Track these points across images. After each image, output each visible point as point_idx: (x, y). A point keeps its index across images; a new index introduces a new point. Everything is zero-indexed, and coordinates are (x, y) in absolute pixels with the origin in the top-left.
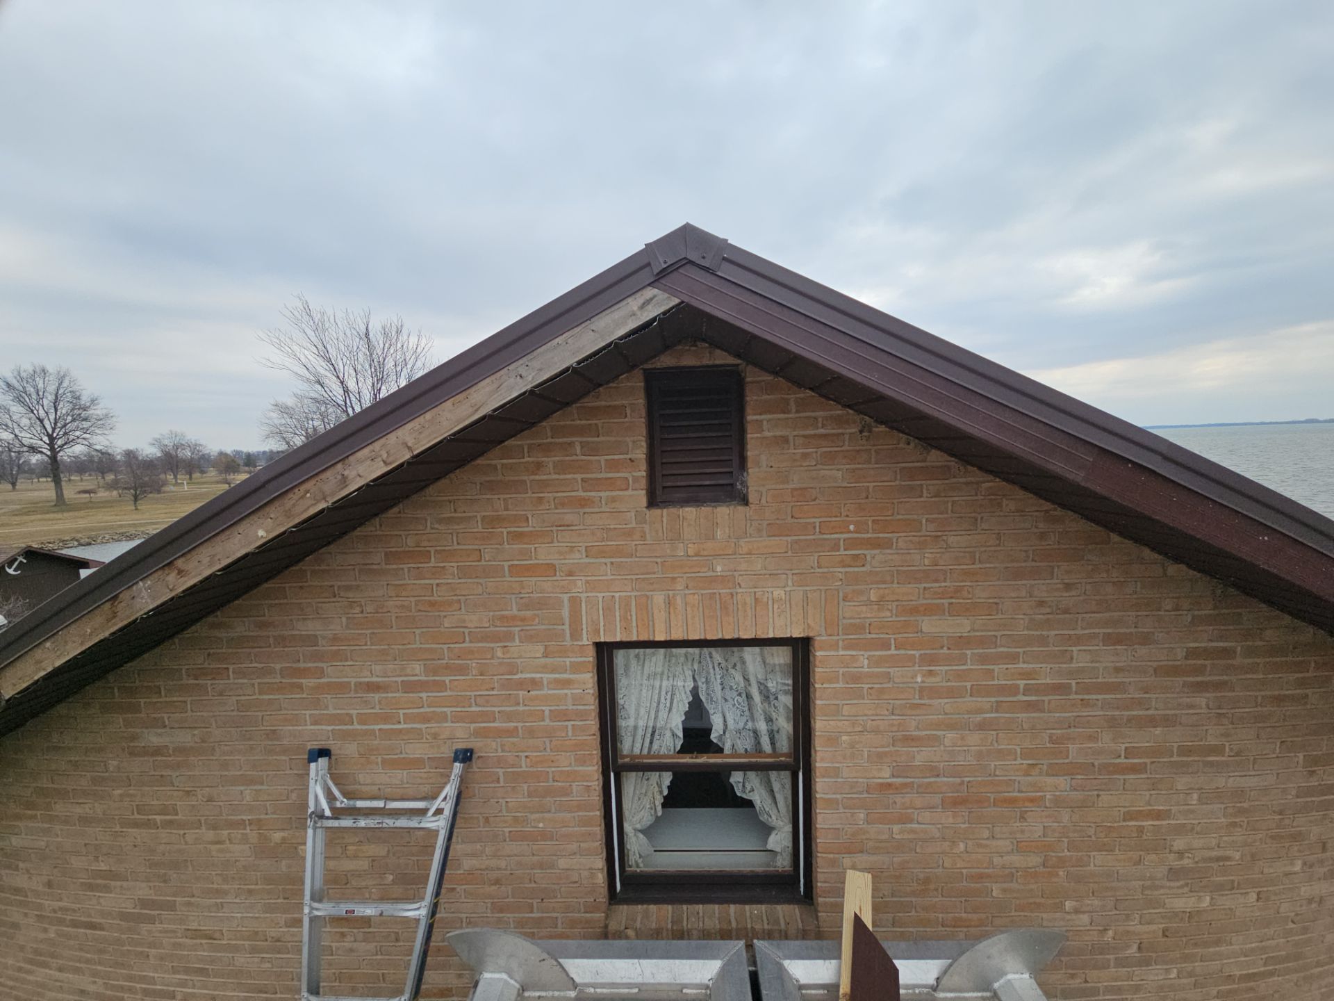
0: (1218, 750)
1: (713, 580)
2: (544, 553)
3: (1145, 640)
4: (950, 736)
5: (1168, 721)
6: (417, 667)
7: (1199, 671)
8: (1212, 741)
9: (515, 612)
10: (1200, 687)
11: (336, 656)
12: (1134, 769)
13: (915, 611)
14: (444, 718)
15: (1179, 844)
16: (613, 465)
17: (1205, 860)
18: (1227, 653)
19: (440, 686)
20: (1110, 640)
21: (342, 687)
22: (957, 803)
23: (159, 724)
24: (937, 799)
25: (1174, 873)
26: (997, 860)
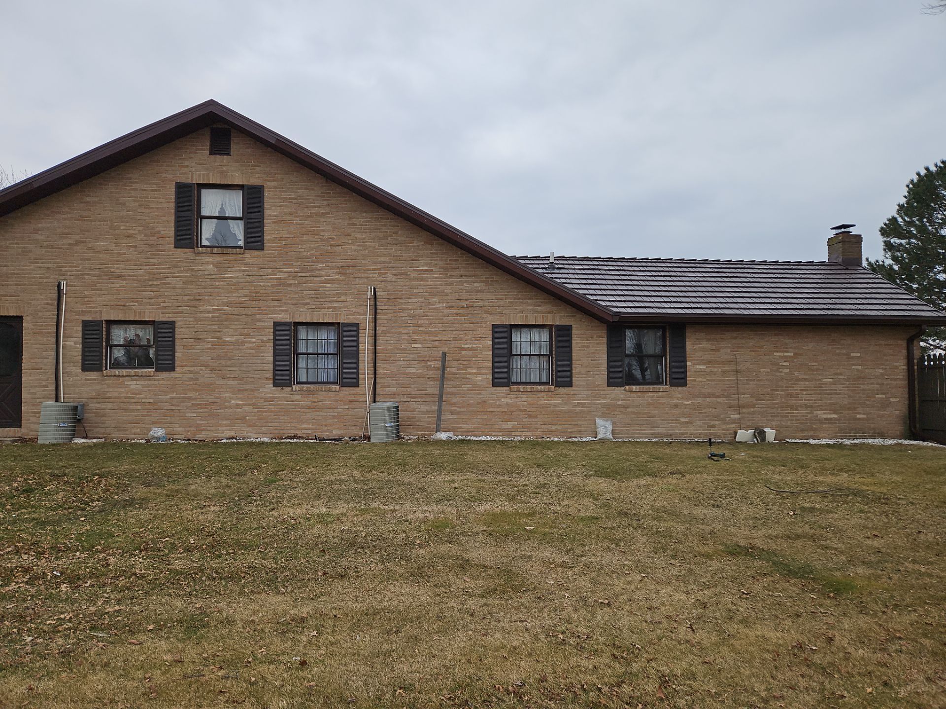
0: (329, 214)
1: (223, 171)
2: (186, 163)
3: (313, 189)
4: (273, 208)
5: (319, 207)
6: (154, 186)
7: (324, 196)
8: (327, 211)
9: (178, 175)
10: (324, 200)
11: (136, 182)
12: (311, 217)
13: (265, 180)
14: (160, 198)
15: (322, 234)
16: (203, 146)
17: (329, 238)
18: (330, 193)
19: (160, 190)
20: (306, 189)
21: (137, 189)
22: (274, 222)
23: (89, 196)
24: (270, 221)
25: (322, 241)
26: (284, 236)
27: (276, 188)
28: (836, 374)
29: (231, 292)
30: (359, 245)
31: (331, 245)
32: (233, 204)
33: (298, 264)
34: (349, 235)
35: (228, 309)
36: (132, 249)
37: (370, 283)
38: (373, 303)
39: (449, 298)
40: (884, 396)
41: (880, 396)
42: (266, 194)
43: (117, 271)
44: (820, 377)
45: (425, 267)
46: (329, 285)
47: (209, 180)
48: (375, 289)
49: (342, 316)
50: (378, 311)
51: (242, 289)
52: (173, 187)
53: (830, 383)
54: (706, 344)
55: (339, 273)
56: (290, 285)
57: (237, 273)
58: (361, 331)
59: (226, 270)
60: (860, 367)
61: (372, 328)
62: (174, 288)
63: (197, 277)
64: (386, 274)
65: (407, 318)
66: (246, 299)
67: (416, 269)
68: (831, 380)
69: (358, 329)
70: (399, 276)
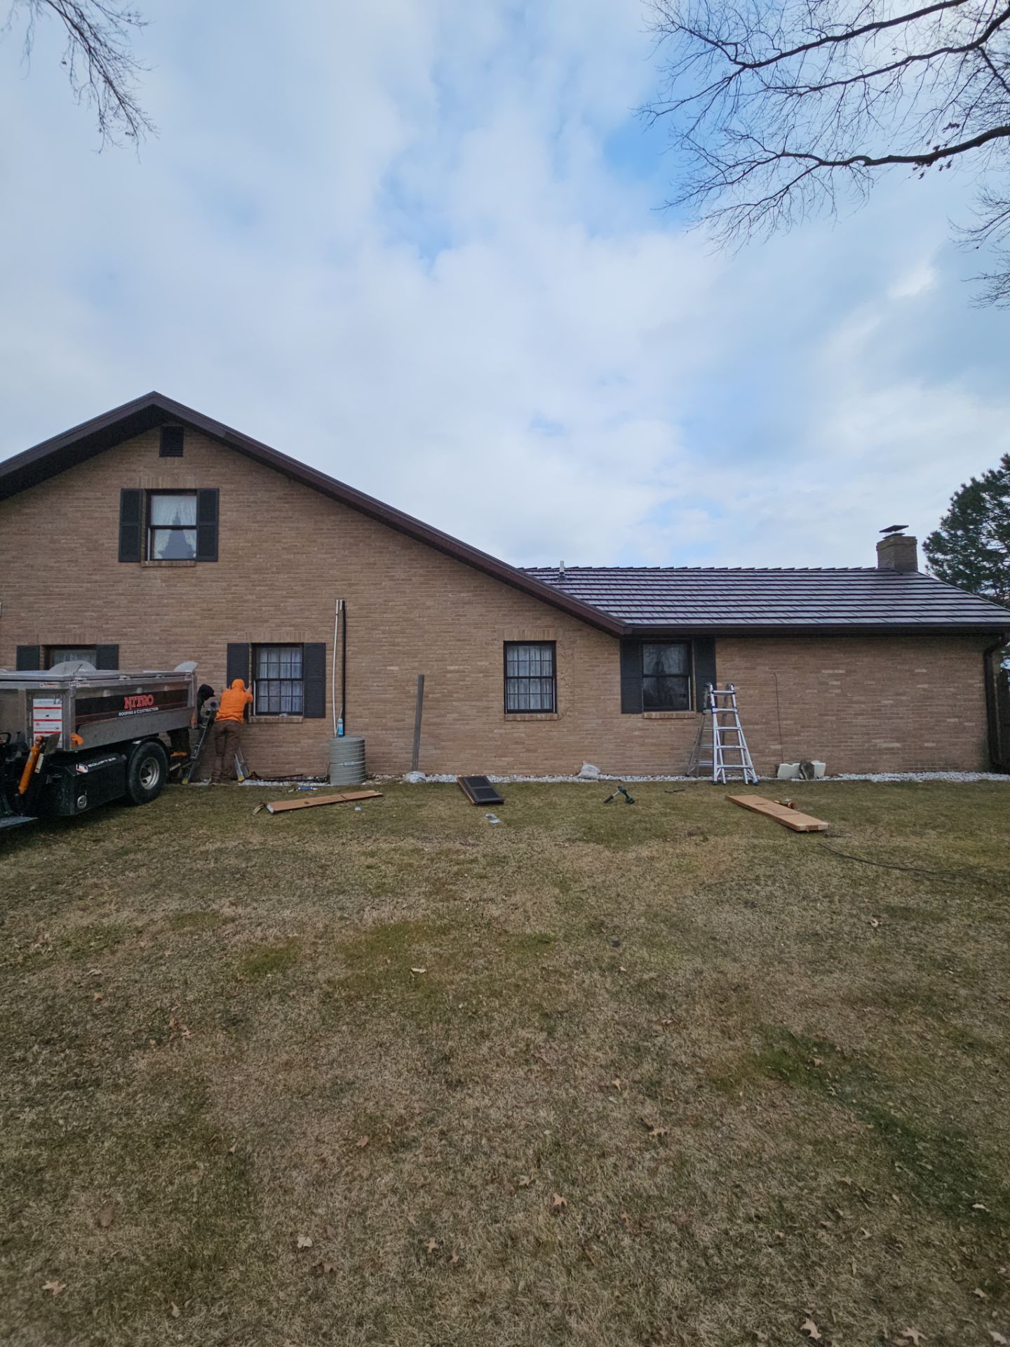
0: (292, 518)
1: (174, 474)
2: (134, 467)
3: (274, 491)
5: (280, 511)
6: (98, 494)
7: (286, 499)
8: (290, 515)
9: (125, 481)
10: (286, 503)
11: (79, 491)
12: (272, 522)
13: (221, 483)
14: (104, 507)
15: (284, 541)
16: (152, 447)
17: (292, 546)
18: (293, 494)
19: (104, 499)
21: (80, 498)
23: (28, 507)
24: (225, 529)
26: (240, 545)
27: (232, 491)
28: (897, 694)
29: (180, 611)
30: (326, 553)
31: (294, 553)
32: (187, 511)
33: (256, 576)
34: (315, 541)
35: (178, 630)
36: (73, 564)
37: (338, 596)
38: (342, 620)
39: (432, 611)
40: (957, 720)
41: (952, 720)
42: (221, 499)
43: (57, 590)
44: (879, 698)
45: (403, 577)
46: (291, 600)
47: (158, 484)
48: (344, 602)
49: (306, 636)
50: (348, 628)
51: (193, 606)
52: (119, 494)
53: (892, 706)
54: (738, 661)
55: (303, 585)
56: (247, 601)
57: (189, 588)
58: (327, 652)
59: (175, 586)
60: (926, 686)
61: (341, 649)
62: (119, 607)
63: (143, 595)
64: (358, 584)
65: (382, 636)
66: (197, 617)
67: (392, 579)
68: (891, 702)
69: (325, 650)
70: (372, 587)
